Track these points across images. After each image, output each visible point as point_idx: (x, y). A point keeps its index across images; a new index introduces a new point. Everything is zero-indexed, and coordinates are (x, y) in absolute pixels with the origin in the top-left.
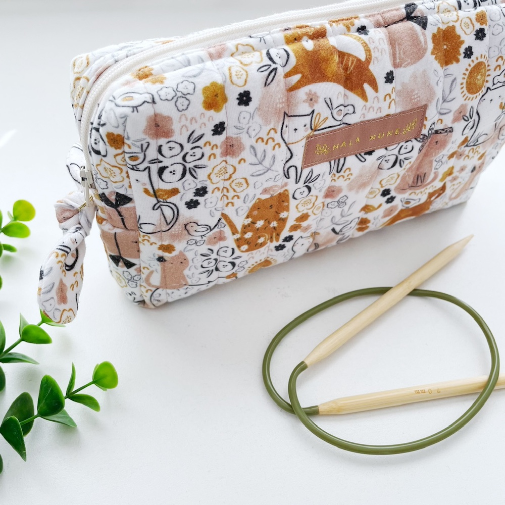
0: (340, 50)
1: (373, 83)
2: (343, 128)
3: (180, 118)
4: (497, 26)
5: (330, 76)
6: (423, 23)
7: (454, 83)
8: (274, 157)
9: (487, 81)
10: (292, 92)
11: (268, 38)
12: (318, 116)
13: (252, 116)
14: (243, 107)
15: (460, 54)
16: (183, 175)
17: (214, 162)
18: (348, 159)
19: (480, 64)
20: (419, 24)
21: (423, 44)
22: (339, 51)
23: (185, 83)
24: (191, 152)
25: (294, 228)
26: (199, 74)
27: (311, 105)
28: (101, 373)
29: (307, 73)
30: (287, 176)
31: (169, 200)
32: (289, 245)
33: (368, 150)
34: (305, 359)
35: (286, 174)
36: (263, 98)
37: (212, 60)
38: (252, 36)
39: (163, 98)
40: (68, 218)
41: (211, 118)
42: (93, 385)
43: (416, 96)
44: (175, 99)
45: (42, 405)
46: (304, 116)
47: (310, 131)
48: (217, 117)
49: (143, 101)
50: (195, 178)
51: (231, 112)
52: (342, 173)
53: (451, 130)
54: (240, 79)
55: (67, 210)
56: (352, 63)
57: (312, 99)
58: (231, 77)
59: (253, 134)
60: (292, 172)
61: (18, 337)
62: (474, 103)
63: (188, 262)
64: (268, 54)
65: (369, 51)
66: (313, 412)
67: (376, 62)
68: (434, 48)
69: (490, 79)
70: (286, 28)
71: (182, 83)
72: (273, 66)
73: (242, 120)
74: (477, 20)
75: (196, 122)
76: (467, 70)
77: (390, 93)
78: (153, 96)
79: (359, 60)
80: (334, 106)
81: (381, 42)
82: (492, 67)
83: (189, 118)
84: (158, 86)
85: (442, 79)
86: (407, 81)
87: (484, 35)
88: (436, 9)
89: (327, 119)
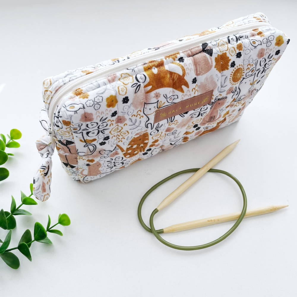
0: (170, 71)
1: (187, 85)
2: (173, 105)
3: (96, 113)
4: (247, 50)
5: (165, 84)
6: (210, 52)
7: (226, 79)
8: (140, 121)
9: (243, 75)
11: (136, 69)
12: (161, 102)
13: (129, 107)
14: (125, 104)
15: (229, 66)
16: (98, 133)
17: (112, 127)
18: (176, 117)
19: (239, 69)
20: (209, 54)
21: (211, 63)
22: (170, 72)
23: (98, 97)
24: (102, 125)
25: (152, 146)
26: (104, 92)
27: (157, 99)
28: (62, 219)
29: (155, 84)
30: (147, 127)
31: (91, 143)
32: (149, 152)
33: (185, 112)
34: (158, 207)
35: (147, 126)
36: (134, 99)
37: (110, 83)
38: (128, 68)
39: (88, 106)
40: (43, 149)
41: (110, 111)
42: (59, 224)
43: (207, 87)
44: (94, 105)
45: (36, 236)
46: (154, 103)
47: (157, 109)
48: (113, 110)
49: (79, 108)
50: (104, 133)
51: (120, 107)
52: (173, 122)
53: (226, 98)
54: (123, 92)
55: (42, 145)
56: (176, 77)
57: (157, 96)
58: (119, 92)
59: (130, 114)
60: (149, 126)
61: (21, 203)
62: (237, 85)
63: (101, 165)
64: (136, 78)
65: (184, 70)
66: (161, 232)
67: (187, 74)
68: (216, 65)
69: (244, 74)
70: (144, 63)
71: (97, 97)
72: (139, 84)
73: (125, 109)
74: (237, 48)
75: (104, 113)
76: (232, 72)
77: (195, 87)
78: (83, 105)
79: (179, 75)
80: (168, 97)
81: (190, 65)
82: (245, 69)
83: (100, 112)
84: (86, 100)
85: (220, 78)
86: (203, 81)
87: (241, 55)
88: (217, 45)
89: (165, 103)
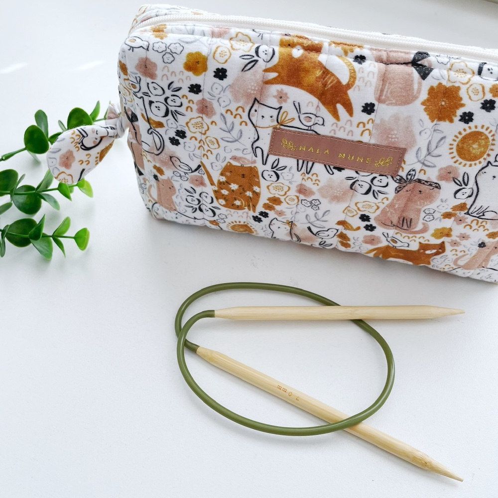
0: (327, 67)
1: (349, 108)
2: (311, 135)
5: (305, 84)
6: (424, 72)
7: (443, 141)
8: (241, 132)
9: (489, 155)
10: (267, 85)
11: (266, 36)
13: (224, 90)
14: (217, 80)
15: (456, 116)
16: (167, 114)
17: (189, 114)
18: (316, 165)
19: (480, 134)
20: (419, 73)
21: (415, 92)
22: (325, 68)
23: (178, 45)
24: (172, 98)
25: (268, 207)
26: (192, 42)
27: (280, 103)
29: (284, 73)
30: (255, 154)
31: (157, 129)
32: (265, 221)
33: (337, 165)
35: (254, 152)
36: (237, 80)
38: (255, 30)
39: (155, 49)
41: (188, 78)
43: (394, 136)
44: (164, 53)
46: (271, 108)
47: (276, 123)
48: (196, 80)
49: (140, 45)
50: (176, 120)
51: (207, 80)
52: (310, 175)
54: (222, 58)
56: (332, 82)
57: (281, 97)
58: (214, 53)
59: (223, 104)
63: (175, 190)
64: (258, 48)
65: (355, 78)
67: (357, 89)
68: (428, 100)
69: (492, 154)
70: (287, 33)
71: (175, 44)
72: (256, 58)
73: (214, 89)
74: (492, 91)
75: (175, 76)
76: (460, 133)
77: (366, 122)
78: (149, 44)
79: (339, 82)
80: (303, 111)
81: (371, 75)
83: (171, 70)
84: (158, 40)
85: (428, 131)
86: (386, 119)
87: (493, 108)
88: (448, 66)
89: (293, 119)
